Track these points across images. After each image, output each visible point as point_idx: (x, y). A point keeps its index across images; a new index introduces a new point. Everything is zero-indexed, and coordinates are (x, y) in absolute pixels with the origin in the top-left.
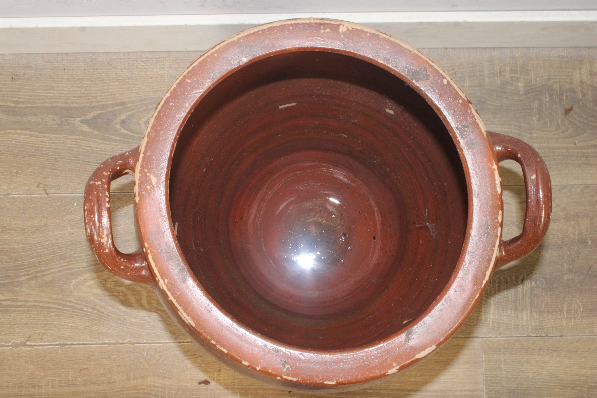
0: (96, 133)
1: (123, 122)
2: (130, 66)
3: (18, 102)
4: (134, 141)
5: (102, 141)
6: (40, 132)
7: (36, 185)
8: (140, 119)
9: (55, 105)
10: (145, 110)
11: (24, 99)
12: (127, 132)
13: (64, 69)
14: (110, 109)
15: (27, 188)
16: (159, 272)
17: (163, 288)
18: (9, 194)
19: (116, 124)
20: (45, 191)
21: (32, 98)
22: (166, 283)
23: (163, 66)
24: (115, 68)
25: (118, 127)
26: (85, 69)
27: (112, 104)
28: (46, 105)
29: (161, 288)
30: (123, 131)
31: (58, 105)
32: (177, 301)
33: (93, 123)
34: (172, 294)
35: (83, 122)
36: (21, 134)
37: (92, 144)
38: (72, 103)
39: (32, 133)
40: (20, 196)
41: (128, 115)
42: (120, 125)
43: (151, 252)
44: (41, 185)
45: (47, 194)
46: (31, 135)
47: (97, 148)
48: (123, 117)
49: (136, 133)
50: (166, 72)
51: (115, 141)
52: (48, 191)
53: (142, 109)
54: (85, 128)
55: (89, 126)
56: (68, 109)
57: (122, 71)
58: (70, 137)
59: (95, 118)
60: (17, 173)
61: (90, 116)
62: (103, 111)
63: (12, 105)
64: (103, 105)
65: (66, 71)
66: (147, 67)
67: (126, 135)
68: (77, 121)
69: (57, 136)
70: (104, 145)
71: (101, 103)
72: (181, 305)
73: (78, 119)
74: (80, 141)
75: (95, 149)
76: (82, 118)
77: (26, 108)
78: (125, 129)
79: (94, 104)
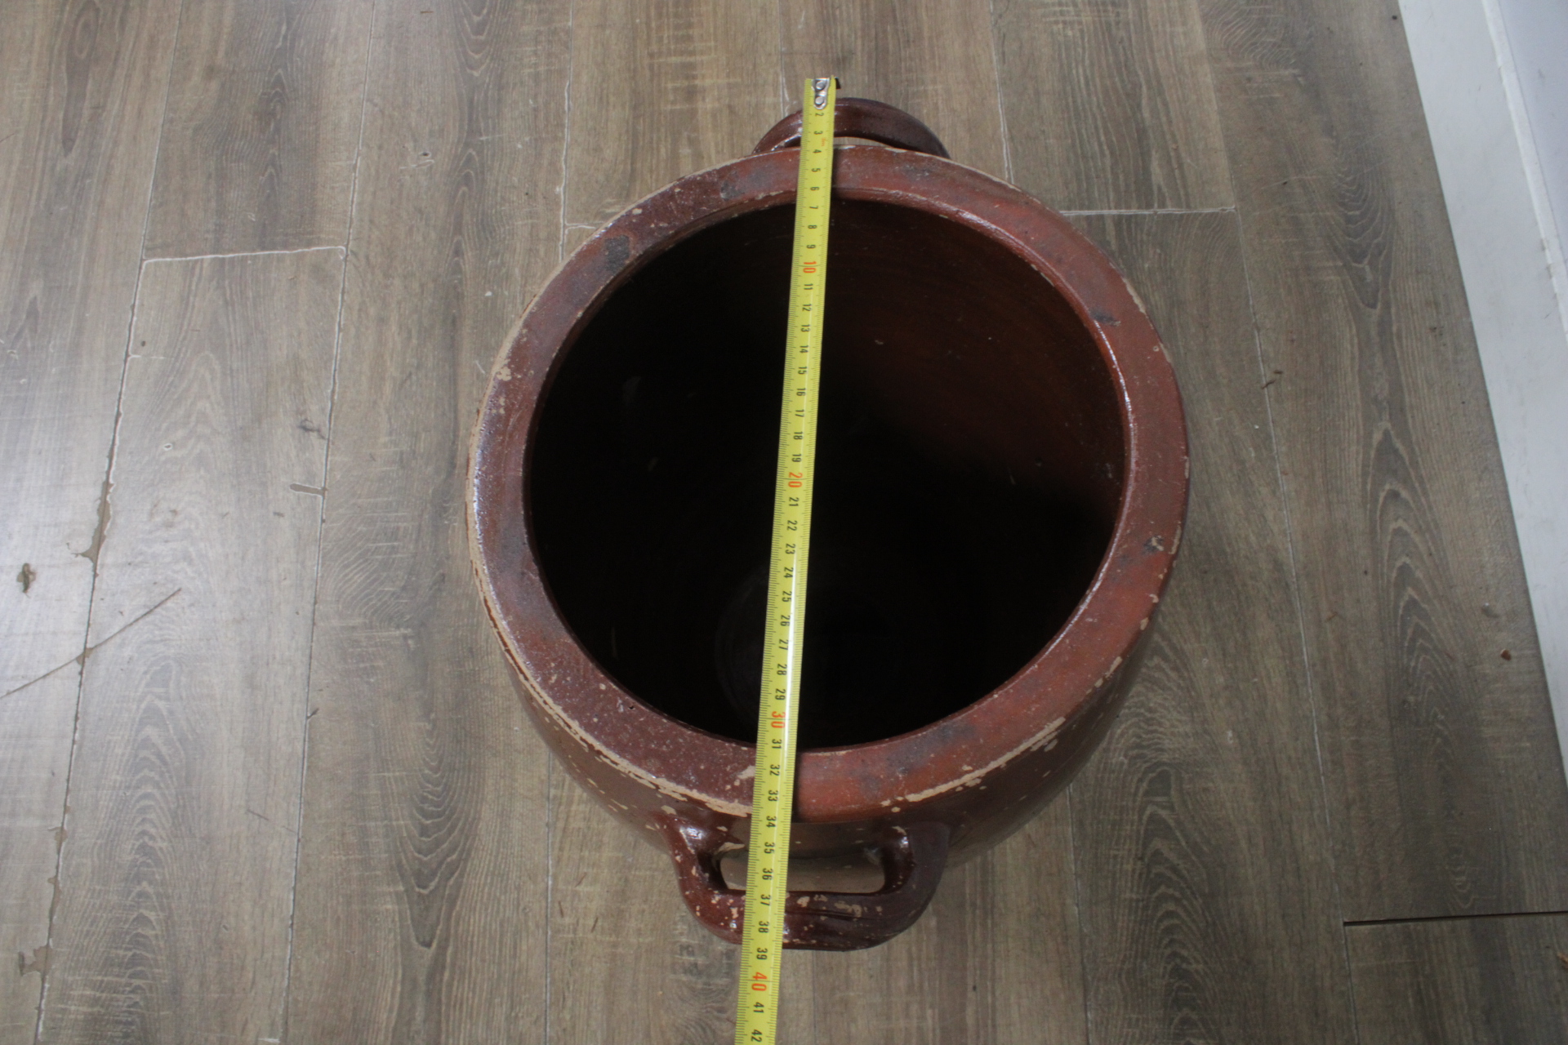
0: (1373, 454)
1: (1394, 495)
2: (1487, 502)
3: (1399, 337)
4: (1368, 512)
5: (1360, 463)
6: (1360, 371)
7: (1279, 368)
8: (1405, 520)
9: (1405, 390)
10: (1421, 527)
11: (1407, 346)
12: (1381, 500)
13: (1463, 403)
14: (1413, 474)
15: (1272, 355)
16: (946, 781)
17: (979, 778)
18: (1259, 331)
19: (1391, 484)
20: (1271, 383)
21: (1411, 358)
22: (970, 768)
23: (1496, 552)
24: (1480, 479)
25: (1387, 487)
26: (1469, 433)
27: (1421, 477)
28: (1403, 377)
29: (978, 781)
30: (1382, 495)
31: (1407, 396)
32: (1010, 748)
33: (1386, 447)
34: (994, 759)
35: (1386, 433)
36: (1352, 346)
37: (1354, 448)
38: (1413, 417)
39: (1357, 360)
40: (1258, 345)
41: (1408, 502)
42: (1390, 490)
43: (902, 795)
44: (1278, 375)
45: (1267, 385)
46: (1353, 359)
47: (1349, 456)
48: (1404, 494)
49: (1381, 515)
50: (1487, 559)
51: (1364, 483)
52: (1272, 387)
53: (1421, 522)
54: (1377, 437)
55: (1380, 443)
56: (1402, 410)
57: (1476, 489)
58: (1360, 415)
59: (1396, 451)
60: (1292, 341)
61: (1399, 445)
62: (1407, 463)
63: (1394, 329)
64: (1417, 462)
65: (1461, 405)
66: (1490, 528)
67: (1377, 501)
68: (1386, 424)
69: (1359, 396)
70: (1354, 466)
71: (1420, 459)
72: (1019, 743)
73: (1389, 425)
74: (1355, 430)
75: (1346, 453)
76: (1392, 433)
77: (1393, 349)
78: (1386, 498)
79: (1417, 449)
